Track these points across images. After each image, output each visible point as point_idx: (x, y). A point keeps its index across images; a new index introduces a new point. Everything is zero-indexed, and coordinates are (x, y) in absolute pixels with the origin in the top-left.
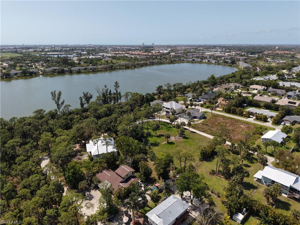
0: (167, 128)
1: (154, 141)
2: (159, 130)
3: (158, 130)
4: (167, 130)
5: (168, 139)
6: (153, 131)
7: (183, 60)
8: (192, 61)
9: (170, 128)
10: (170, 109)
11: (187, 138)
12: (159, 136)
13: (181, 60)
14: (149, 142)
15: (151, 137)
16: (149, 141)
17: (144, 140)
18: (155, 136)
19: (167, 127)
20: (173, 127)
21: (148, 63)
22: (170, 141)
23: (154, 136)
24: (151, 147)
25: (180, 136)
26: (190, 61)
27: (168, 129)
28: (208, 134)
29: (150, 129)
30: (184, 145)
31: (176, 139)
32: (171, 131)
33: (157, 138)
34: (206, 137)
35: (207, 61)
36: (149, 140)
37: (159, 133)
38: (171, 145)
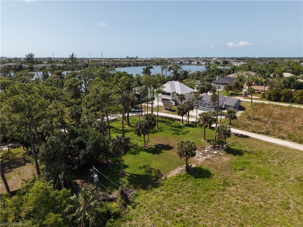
0: (173, 128)
1: (142, 165)
2: (153, 133)
3: (151, 135)
4: (174, 132)
5: (187, 159)
6: (139, 135)
7: (170, 63)
8: (179, 63)
9: (181, 127)
10: (171, 94)
11: (238, 153)
12: (157, 150)
13: (167, 62)
14: (127, 170)
15: (134, 154)
16: (126, 167)
17: (96, 172)
18: (146, 150)
19: (171, 126)
20: (185, 125)
21: (132, 64)
22: (194, 166)
23: (141, 149)
24: (132, 193)
25: (214, 148)
26: (177, 64)
27: (175, 130)
28: (283, 138)
29: (132, 131)
30: (244, 176)
31: (209, 156)
32: (184, 134)
33: (150, 155)
34: (285, 148)
35: (196, 63)
36: (126, 163)
37: (153, 140)
38: (200, 181)
